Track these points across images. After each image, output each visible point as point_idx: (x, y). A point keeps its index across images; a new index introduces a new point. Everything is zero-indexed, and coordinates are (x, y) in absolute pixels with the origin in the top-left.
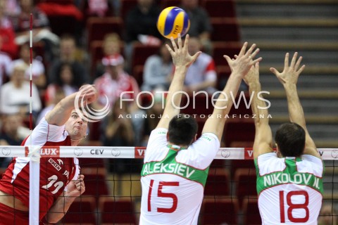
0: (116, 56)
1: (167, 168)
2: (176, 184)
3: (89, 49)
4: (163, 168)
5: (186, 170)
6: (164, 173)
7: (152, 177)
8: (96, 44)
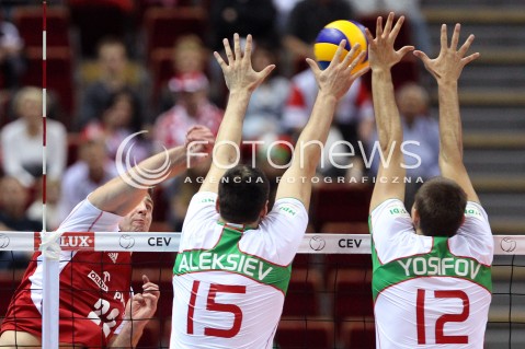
0: (194, 75)
1: (224, 262)
2: (240, 289)
3: (148, 62)
4: (217, 261)
5: (257, 265)
6: (218, 269)
7: (197, 277)
8: (161, 54)
